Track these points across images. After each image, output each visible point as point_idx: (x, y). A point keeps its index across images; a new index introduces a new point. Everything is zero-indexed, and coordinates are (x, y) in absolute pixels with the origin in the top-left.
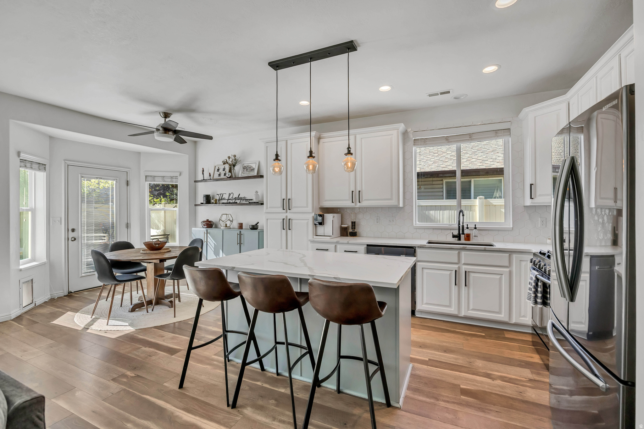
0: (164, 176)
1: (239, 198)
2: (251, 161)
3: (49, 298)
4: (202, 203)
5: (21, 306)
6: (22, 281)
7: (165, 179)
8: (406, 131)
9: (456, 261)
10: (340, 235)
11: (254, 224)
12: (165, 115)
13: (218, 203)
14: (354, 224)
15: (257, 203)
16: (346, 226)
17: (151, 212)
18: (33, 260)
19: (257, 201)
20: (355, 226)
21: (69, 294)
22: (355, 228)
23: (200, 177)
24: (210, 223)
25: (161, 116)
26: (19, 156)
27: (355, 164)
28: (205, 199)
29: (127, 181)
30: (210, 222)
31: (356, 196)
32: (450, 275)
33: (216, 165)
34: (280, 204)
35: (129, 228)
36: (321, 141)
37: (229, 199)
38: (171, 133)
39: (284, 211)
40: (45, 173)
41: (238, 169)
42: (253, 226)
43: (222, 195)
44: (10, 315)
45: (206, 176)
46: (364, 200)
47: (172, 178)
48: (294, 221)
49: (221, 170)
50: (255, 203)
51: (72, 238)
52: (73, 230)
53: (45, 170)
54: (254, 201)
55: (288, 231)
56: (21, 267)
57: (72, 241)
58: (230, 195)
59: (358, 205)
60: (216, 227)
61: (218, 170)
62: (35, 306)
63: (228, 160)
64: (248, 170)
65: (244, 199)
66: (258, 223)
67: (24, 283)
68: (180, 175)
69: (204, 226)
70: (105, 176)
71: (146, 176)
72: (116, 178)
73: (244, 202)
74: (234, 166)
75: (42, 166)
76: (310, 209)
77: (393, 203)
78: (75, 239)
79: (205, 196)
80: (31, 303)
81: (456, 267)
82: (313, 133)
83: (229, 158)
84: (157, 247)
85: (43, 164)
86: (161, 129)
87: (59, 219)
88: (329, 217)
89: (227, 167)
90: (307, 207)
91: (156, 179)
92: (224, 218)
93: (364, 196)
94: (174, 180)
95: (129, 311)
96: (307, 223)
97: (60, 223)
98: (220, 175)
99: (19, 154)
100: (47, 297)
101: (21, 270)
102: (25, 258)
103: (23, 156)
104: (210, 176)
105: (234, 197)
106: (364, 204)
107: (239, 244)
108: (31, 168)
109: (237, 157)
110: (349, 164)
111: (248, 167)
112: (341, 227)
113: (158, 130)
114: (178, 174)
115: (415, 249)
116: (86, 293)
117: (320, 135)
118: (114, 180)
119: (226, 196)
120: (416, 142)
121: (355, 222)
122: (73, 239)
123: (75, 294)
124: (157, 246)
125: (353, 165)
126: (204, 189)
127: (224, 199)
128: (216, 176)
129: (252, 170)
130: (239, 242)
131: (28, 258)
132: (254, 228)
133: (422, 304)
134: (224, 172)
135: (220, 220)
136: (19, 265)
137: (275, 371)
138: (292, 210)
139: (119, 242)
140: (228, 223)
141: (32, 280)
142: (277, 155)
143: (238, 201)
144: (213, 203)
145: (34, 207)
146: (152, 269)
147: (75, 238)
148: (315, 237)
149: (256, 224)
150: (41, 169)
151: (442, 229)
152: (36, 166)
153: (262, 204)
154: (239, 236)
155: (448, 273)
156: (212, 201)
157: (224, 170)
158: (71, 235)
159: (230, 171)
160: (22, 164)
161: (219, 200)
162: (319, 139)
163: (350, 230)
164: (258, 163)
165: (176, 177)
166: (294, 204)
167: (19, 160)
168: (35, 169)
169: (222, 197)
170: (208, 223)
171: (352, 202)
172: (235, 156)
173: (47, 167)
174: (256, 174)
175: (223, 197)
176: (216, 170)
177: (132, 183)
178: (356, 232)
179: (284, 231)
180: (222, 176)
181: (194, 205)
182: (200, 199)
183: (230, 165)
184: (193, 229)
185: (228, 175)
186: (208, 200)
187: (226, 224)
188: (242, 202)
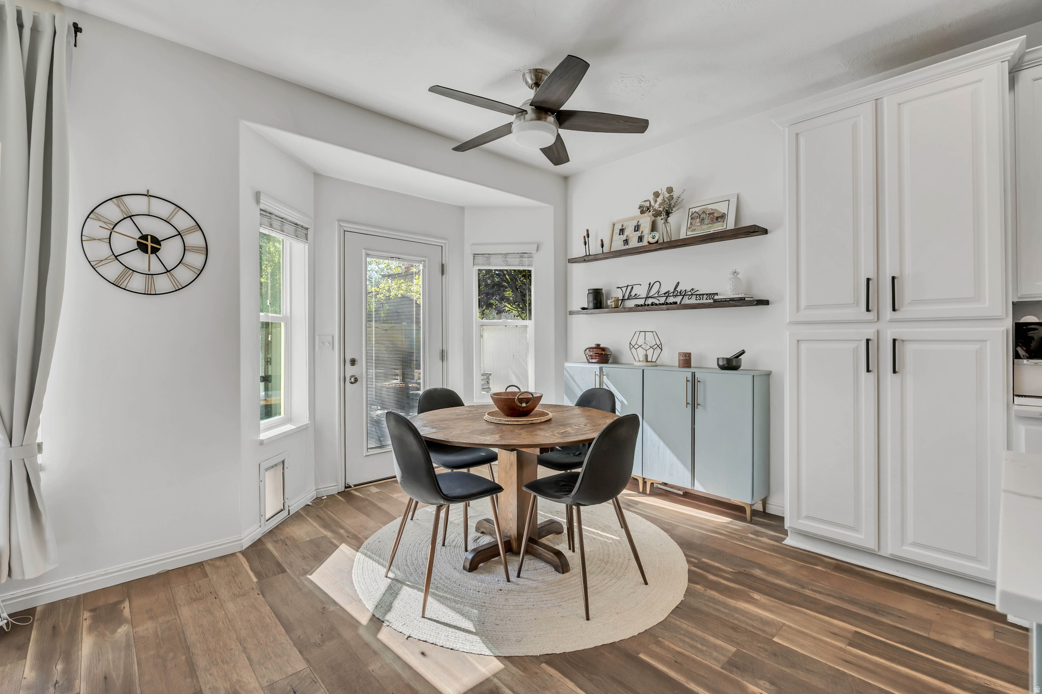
0: (506, 254)
1: (676, 292)
2: (717, 197)
3: (314, 497)
4: (584, 309)
5: (262, 519)
6: (265, 465)
7: (509, 260)
11: (729, 355)
12: (536, 76)
13: (621, 307)
15: (740, 302)
18: (288, 420)
19: (740, 296)
21: (346, 490)
23: (578, 250)
24: (603, 353)
25: (527, 83)
26: (258, 201)
28: (591, 299)
29: (443, 265)
30: (603, 349)
33: (614, 220)
34: (852, 293)
35: (444, 359)
37: (650, 297)
38: (551, 119)
39: (871, 316)
40: (307, 246)
41: (678, 223)
42: (729, 360)
43: (629, 288)
44: (241, 540)
45: (594, 248)
47: (522, 255)
48: (913, 347)
49: (629, 231)
50: (730, 301)
51: (352, 376)
52: (353, 362)
53: (307, 239)
54: (729, 296)
55: (889, 376)
56: (263, 436)
57: (352, 383)
58: (651, 286)
60: (616, 362)
61: (622, 231)
62: (289, 514)
63: (652, 202)
64: (706, 221)
65: (693, 293)
66: (743, 352)
67: (267, 470)
68: (537, 250)
69: (592, 359)
70: (406, 255)
71: (474, 255)
72: (424, 259)
73: (693, 301)
74: (665, 215)
75: (301, 231)
76: (991, 304)
78: (356, 380)
79: (591, 292)
80: (282, 510)
83: (657, 195)
84: (524, 409)
85: (302, 227)
86: (529, 109)
87: (330, 338)
89: (647, 220)
91: (493, 260)
92: (640, 341)
94: (526, 260)
95: (464, 568)
97: (331, 348)
98: (626, 242)
99: (257, 196)
100: (310, 495)
101: (261, 443)
102: (275, 415)
103: (266, 203)
104: (602, 246)
105: (663, 291)
107: (690, 407)
108: (282, 231)
109: (675, 194)
111: (704, 212)
114: (531, 249)
116: (374, 490)
118: (420, 262)
119: (641, 291)
122: (353, 380)
123: (356, 490)
124: (524, 405)
126: (585, 279)
127: (636, 297)
128: (618, 245)
129: (717, 218)
130: (690, 401)
131: (280, 415)
132: (731, 364)
134: (638, 234)
135: (630, 346)
136: (258, 430)
138: (908, 313)
139: (435, 390)
140: (651, 353)
141: (283, 462)
143: (676, 300)
144: (608, 308)
145: (289, 315)
146: (512, 464)
147: (356, 378)
149: (737, 357)
150: (299, 236)
152: (289, 228)
154: (690, 384)
156: (610, 302)
157: (637, 228)
158: (351, 371)
159: (654, 228)
160: (266, 220)
161: (623, 300)
162: (1012, 72)
164: (734, 200)
165: (529, 255)
166: (907, 293)
167: (259, 212)
168: (288, 235)
169: (630, 293)
170: (599, 352)
172: (670, 190)
173: (311, 233)
174: (730, 228)
175: (633, 294)
176: (617, 231)
177: (450, 270)
179: (870, 378)
180: (634, 243)
181: (565, 313)
182: (580, 299)
183: (657, 214)
184: (567, 365)
185: (648, 238)
186: (598, 300)
187: (646, 356)
188: (686, 301)
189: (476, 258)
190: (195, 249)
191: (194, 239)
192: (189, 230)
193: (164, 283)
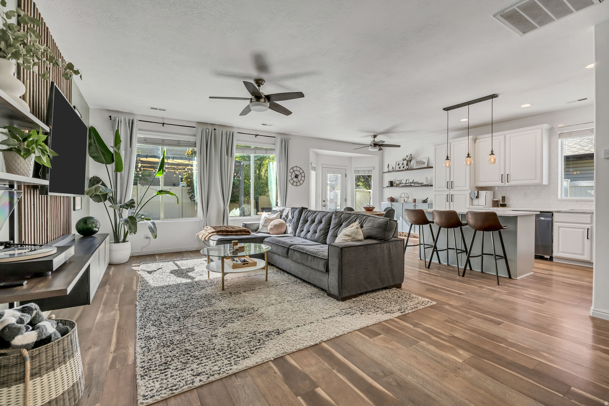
0: (363, 170)
1: (413, 183)
2: (423, 157)
4: (387, 186)
7: (364, 172)
8: (552, 127)
9: (589, 221)
10: (492, 206)
11: (425, 199)
12: (374, 136)
13: (399, 186)
14: (504, 198)
15: (427, 185)
16: (497, 200)
17: (357, 192)
20: (505, 199)
22: (505, 201)
23: (386, 169)
25: (372, 137)
27: (496, 160)
28: (390, 184)
29: (346, 174)
30: (393, 198)
31: (504, 178)
32: (583, 232)
33: (397, 161)
34: (445, 185)
35: (346, 201)
36: (477, 141)
37: (406, 183)
38: (377, 146)
39: (448, 190)
40: (315, 172)
41: (413, 164)
43: (401, 181)
45: (391, 169)
46: (511, 180)
47: (369, 171)
48: (455, 196)
49: (401, 165)
50: (425, 185)
52: (324, 201)
53: (315, 170)
54: (425, 184)
55: (451, 203)
58: (406, 180)
59: (507, 184)
60: (397, 202)
61: (399, 164)
63: (406, 158)
64: (420, 164)
65: (417, 183)
66: (428, 198)
68: (374, 169)
69: (389, 201)
70: (337, 172)
71: (354, 171)
73: (417, 185)
74: (410, 161)
76: (468, 187)
77: (538, 181)
79: (390, 181)
81: (589, 226)
82: (471, 137)
83: (407, 156)
85: (315, 168)
86: (373, 145)
87: (319, 195)
88: (483, 193)
89: (405, 162)
90: (465, 186)
91: (360, 172)
92: (403, 196)
93: (512, 177)
94: (370, 172)
96: (466, 197)
97: (319, 197)
98: (400, 168)
99: (311, 164)
104: (393, 168)
105: (410, 182)
106: (512, 183)
109: (413, 156)
110: (492, 160)
111: (420, 161)
112: (493, 200)
113: (371, 145)
114: (372, 169)
115: (553, 214)
117: (476, 137)
118: (340, 174)
119: (404, 182)
120: (561, 135)
121: (505, 197)
122: (324, 206)
124: (371, 209)
125: (495, 160)
126: (388, 178)
127: (402, 183)
128: (397, 169)
129: (423, 163)
132: (425, 201)
133: (558, 252)
134: (403, 166)
135: (400, 197)
137: (446, 264)
138: (454, 189)
140: (406, 199)
142: (448, 157)
143: (413, 185)
144: (394, 186)
148: (471, 206)
151: (586, 201)
153: (432, 186)
154: (414, 207)
155: (582, 230)
157: (403, 164)
158: (324, 203)
159: (407, 165)
161: (399, 184)
162: (475, 140)
163: (501, 203)
164: (427, 159)
166: (455, 184)
170: (391, 199)
171: (502, 182)
172: (411, 155)
173: (317, 169)
174: (426, 166)
176: (397, 164)
177: (348, 176)
178: (506, 204)
179: (448, 203)
180: (402, 168)
181: (382, 188)
182: (386, 184)
183: (408, 161)
184: (382, 203)
185: (405, 168)
186: (392, 184)
187: (404, 200)
188: (416, 185)
190: (303, 177)
191: (303, 175)
192: (302, 173)
193: (298, 184)
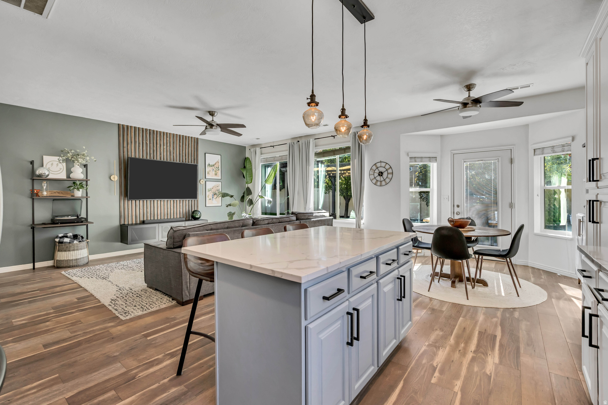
0: (554, 146)
7: (556, 149)
12: (468, 88)
25: (465, 91)
26: (408, 155)
29: (511, 159)
35: (512, 207)
39: (593, 185)
40: (436, 164)
47: (563, 145)
52: (458, 206)
53: (436, 161)
57: (457, 215)
68: (573, 140)
70: (486, 158)
71: (535, 150)
72: (498, 158)
75: (433, 159)
87: (447, 197)
91: (545, 151)
94: (567, 148)
97: (448, 201)
103: (411, 155)
114: (569, 140)
145: (432, 188)
147: (459, 213)
150: (431, 161)
152: (426, 160)
158: (457, 210)
160: (413, 160)
167: (409, 159)
173: (438, 158)
177: (516, 161)
189: (536, 151)
190: (390, 173)
191: (390, 171)
192: (389, 169)
193: (383, 183)
